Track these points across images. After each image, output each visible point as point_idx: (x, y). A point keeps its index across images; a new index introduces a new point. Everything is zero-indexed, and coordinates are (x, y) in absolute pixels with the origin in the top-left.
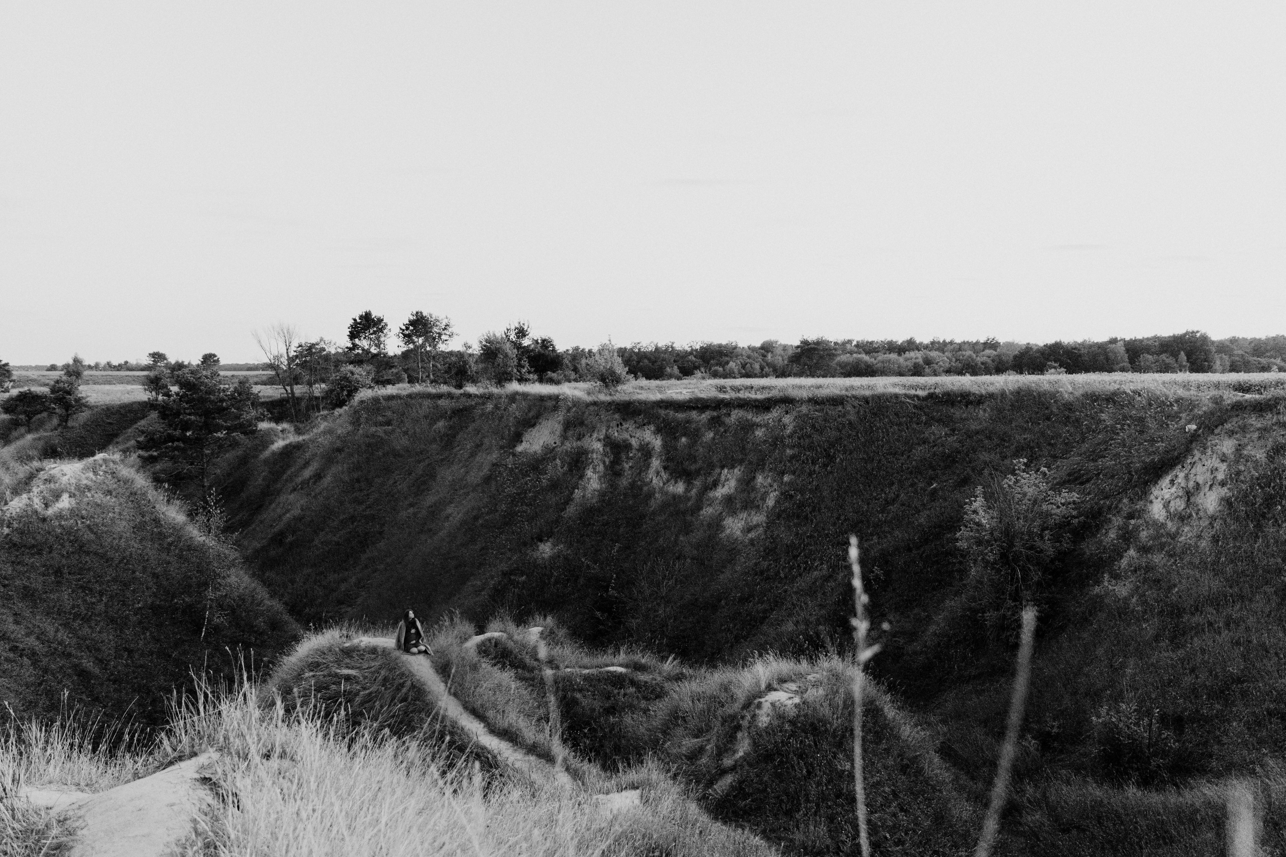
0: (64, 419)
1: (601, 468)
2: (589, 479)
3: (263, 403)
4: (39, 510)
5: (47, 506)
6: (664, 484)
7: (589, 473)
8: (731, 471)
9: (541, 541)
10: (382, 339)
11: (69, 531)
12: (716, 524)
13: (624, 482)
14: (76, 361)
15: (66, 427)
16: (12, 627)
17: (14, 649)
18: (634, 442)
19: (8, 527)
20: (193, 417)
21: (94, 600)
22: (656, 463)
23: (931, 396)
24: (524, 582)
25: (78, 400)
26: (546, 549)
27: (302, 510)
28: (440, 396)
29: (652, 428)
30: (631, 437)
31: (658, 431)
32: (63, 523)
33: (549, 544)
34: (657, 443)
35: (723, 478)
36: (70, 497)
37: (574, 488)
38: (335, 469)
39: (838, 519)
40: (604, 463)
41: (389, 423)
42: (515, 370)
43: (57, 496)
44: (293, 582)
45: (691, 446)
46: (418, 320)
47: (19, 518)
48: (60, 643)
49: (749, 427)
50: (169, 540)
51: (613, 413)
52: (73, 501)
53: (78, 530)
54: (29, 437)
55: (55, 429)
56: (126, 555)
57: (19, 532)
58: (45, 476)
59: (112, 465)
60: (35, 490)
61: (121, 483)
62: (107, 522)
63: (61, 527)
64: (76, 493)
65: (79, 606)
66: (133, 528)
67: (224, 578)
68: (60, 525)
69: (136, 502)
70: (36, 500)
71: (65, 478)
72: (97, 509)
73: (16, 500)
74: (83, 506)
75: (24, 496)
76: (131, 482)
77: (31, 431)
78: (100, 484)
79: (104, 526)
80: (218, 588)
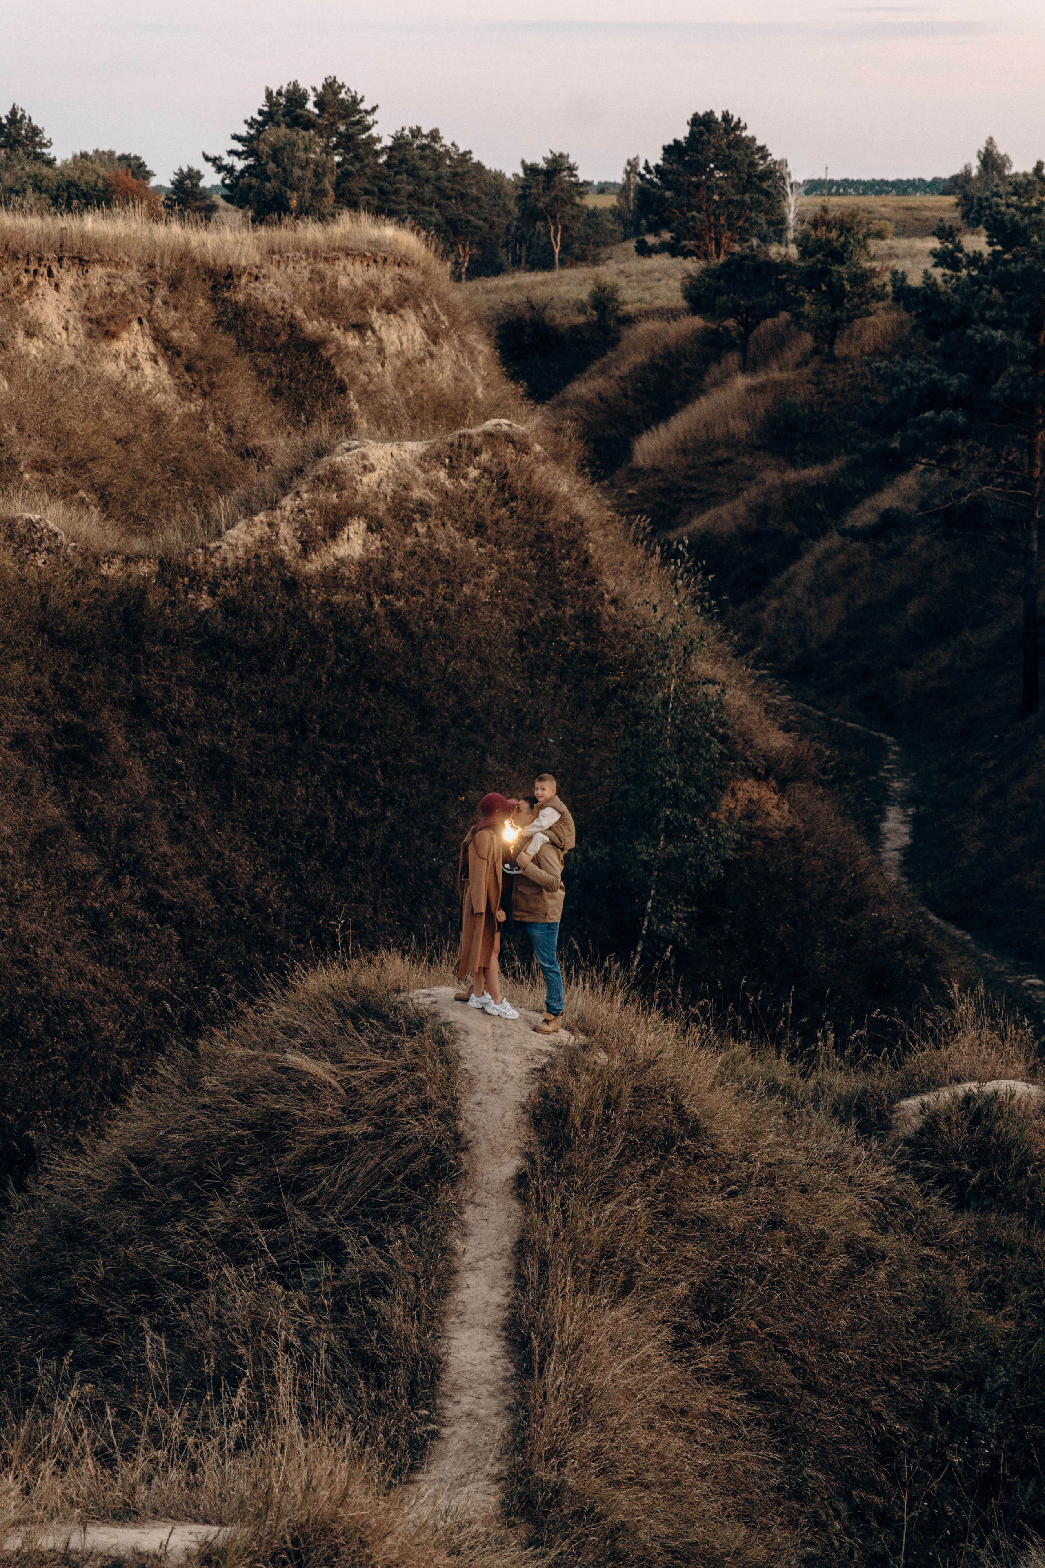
0: (828, 333)
4: (289, 556)
5: (307, 547)
15: (832, 358)
17: (151, 901)
19: (212, 594)
20: (999, 334)
21: (364, 812)
25: (863, 276)
32: (338, 598)
36: (369, 529)
43: (335, 524)
47: (240, 571)
48: (258, 907)
50: (612, 679)
52: (376, 542)
53: (367, 620)
54: (741, 382)
55: (803, 363)
56: (477, 703)
57: (230, 608)
58: (321, 468)
59: (509, 452)
60: (288, 503)
61: (519, 506)
62: (452, 608)
63: (329, 608)
64: (388, 520)
65: (324, 822)
66: (521, 634)
67: (695, 808)
68: (327, 603)
69: (548, 563)
70: (285, 531)
71: (369, 479)
72: (434, 568)
73: (242, 524)
74: (399, 555)
75: (261, 517)
76: (549, 502)
77: (748, 366)
78: (458, 501)
79: (440, 620)
80: (672, 835)
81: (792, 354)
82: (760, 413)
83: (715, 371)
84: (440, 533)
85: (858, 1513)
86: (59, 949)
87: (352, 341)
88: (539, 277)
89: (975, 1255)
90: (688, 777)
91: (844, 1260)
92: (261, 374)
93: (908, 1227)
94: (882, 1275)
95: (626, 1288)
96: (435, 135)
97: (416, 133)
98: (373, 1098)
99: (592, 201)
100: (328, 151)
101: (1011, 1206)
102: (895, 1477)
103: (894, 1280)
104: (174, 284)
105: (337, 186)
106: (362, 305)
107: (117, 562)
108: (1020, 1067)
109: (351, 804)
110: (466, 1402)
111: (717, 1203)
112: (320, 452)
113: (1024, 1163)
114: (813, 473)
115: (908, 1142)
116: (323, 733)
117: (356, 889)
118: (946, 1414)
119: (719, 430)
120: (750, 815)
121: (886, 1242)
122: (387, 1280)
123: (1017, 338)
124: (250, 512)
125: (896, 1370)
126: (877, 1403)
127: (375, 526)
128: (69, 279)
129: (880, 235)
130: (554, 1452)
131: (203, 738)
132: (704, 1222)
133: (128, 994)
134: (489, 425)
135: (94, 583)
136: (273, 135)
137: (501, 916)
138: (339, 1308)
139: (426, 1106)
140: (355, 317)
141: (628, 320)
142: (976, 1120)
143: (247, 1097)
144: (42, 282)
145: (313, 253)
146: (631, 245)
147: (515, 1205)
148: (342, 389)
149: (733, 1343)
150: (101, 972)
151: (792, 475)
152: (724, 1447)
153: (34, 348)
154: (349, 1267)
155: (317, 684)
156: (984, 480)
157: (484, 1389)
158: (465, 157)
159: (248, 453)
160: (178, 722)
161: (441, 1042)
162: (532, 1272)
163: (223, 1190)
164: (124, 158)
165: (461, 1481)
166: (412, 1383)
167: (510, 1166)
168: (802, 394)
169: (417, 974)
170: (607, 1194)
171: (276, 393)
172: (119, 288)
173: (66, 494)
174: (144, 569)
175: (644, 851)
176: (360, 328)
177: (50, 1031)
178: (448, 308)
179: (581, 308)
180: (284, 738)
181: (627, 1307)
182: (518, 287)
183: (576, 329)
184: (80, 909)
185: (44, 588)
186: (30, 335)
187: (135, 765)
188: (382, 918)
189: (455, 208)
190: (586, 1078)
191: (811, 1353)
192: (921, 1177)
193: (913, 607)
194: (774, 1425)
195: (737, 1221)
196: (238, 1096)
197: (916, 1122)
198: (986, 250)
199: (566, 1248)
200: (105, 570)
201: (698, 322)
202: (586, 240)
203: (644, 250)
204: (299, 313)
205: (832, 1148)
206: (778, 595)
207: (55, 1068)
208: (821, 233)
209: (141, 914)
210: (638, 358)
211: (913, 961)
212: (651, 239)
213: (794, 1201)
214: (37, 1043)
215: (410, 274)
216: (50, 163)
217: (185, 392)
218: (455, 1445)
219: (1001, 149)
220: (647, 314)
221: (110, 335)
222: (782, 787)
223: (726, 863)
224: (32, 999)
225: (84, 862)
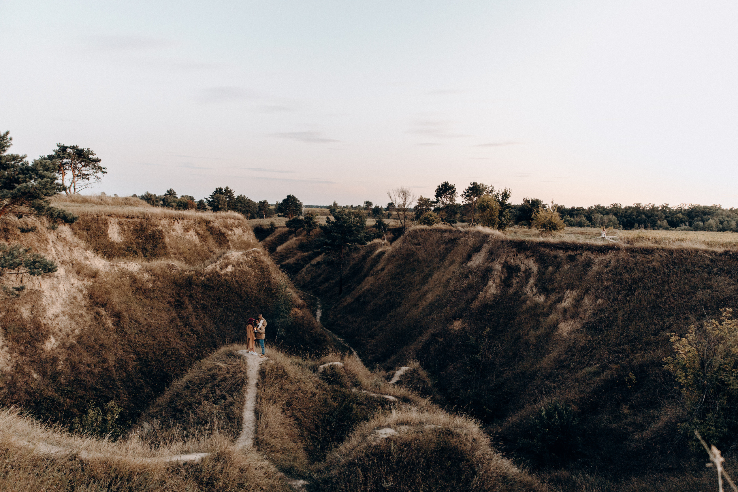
0: (309, 231)
1: (498, 281)
2: (490, 287)
3: (390, 230)
4: (218, 271)
5: (221, 270)
6: (534, 295)
7: (491, 283)
8: (571, 292)
9: (455, 320)
10: (454, 197)
11: (227, 282)
12: (555, 326)
13: (511, 291)
14: (335, 204)
15: (309, 236)
16: (194, 321)
17: (192, 330)
18: (522, 267)
19: (205, 277)
20: (336, 234)
21: (230, 314)
22: (532, 281)
23: (726, 253)
24: (442, 342)
25: (315, 223)
26: (457, 325)
27: (371, 286)
28: (445, 231)
29: (534, 259)
30: (522, 263)
31: (536, 261)
32: (227, 278)
33: (459, 322)
34: (535, 267)
35: (565, 296)
37: (479, 291)
38: (390, 266)
39: (622, 334)
40: (501, 278)
41: (419, 244)
42: (497, 219)
43: (226, 266)
44: (356, 322)
45: (553, 273)
46: (473, 187)
47: (210, 273)
48: (211, 331)
49: (589, 264)
50: (273, 292)
51: (512, 248)
52: (234, 269)
53: (232, 282)
54: (295, 239)
55: (305, 236)
56: (250, 296)
57: (208, 280)
58: (224, 256)
59: (257, 254)
60: (218, 262)
61: (258, 263)
62: (246, 280)
63: (225, 280)
64: (236, 265)
65: (223, 316)
66: (258, 284)
67: (286, 313)
68: (225, 279)
69: (263, 272)
70: (218, 267)
71: (233, 258)
72: (244, 274)
73: (210, 265)
74: (237, 271)
75: (214, 264)
76: (263, 262)
77: (296, 236)
78: (248, 262)
79: (244, 282)
80: (283, 318)
81: (303, 234)
82: (298, 244)
83: (290, 237)
84: (245, 267)
85: (313, 438)
86: (174, 339)
87: (230, 232)
88: (261, 220)
89: (332, 392)
90: (286, 308)
91: (310, 395)
92: (214, 238)
93: (321, 388)
94: (317, 397)
95: (275, 402)
96: (244, 196)
97: (241, 196)
98: (232, 370)
99: (271, 207)
100: (226, 198)
101: (338, 383)
102: (318, 432)
103: (319, 398)
104: (199, 223)
105: (227, 204)
106: (232, 226)
107: (188, 272)
108: (339, 359)
109: (228, 313)
110: (247, 424)
111: (290, 386)
112: (224, 253)
113: (340, 376)
114: (306, 254)
115: (321, 373)
116: (223, 301)
117: (228, 327)
118: (327, 420)
119: (291, 247)
120: (295, 314)
121: (317, 391)
122: (234, 403)
123: (339, 235)
124: (212, 263)
125: (319, 413)
126: (316, 419)
127: (233, 266)
128: (181, 222)
129: (317, 215)
130: (262, 433)
131: (202, 302)
132: (288, 390)
133: (187, 347)
134: (253, 249)
135: (184, 275)
136: (217, 195)
137: (255, 338)
138: (225, 408)
139: (241, 371)
140: (231, 228)
141: (276, 228)
142: (332, 369)
143: (209, 370)
144: (176, 222)
145: (224, 218)
146: (277, 215)
147: (256, 388)
148: (228, 241)
149: (292, 410)
150: (182, 343)
151: (303, 254)
152: (291, 429)
153: (174, 233)
154: (227, 401)
155: (223, 292)
156: (334, 257)
157: (250, 422)
158: (249, 200)
159: (211, 252)
160: (198, 299)
161: (244, 360)
162: (259, 401)
163: (204, 387)
164: (190, 197)
165: (246, 440)
166: (238, 422)
167: (256, 381)
168: (304, 241)
169: (240, 347)
170: (272, 386)
171: (217, 241)
172: (190, 223)
173: (179, 259)
174: (193, 273)
175: (278, 320)
176: (231, 230)
177: (172, 354)
178: (247, 227)
179: (268, 226)
180: (216, 302)
181: (275, 406)
182: (258, 221)
183: (267, 229)
184: (179, 332)
185: (174, 276)
186: (173, 231)
187: (190, 306)
188: (233, 332)
189: (247, 208)
190: (268, 366)
191: (305, 411)
192: (323, 379)
193: (322, 276)
194: (299, 424)
195: (293, 389)
196: (208, 370)
197: (322, 370)
198: (334, 221)
199: (265, 396)
200: (186, 273)
201: (288, 229)
202: (269, 214)
203: (279, 216)
204: (221, 228)
205: (309, 375)
206: (300, 274)
207: (173, 360)
208: (308, 215)
209: (190, 333)
210: (278, 234)
211: (322, 338)
212: (280, 214)
213: (303, 385)
214: (170, 356)
215: (240, 221)
216: (177, 198)
217: (201, 241)
218: (245, 432)
219: (337, 202)
220: (280, 227)
221: (188, 231)
222: (301, 309)
223: (291, 322)
224: (169, 348)
225: (179, 324)
